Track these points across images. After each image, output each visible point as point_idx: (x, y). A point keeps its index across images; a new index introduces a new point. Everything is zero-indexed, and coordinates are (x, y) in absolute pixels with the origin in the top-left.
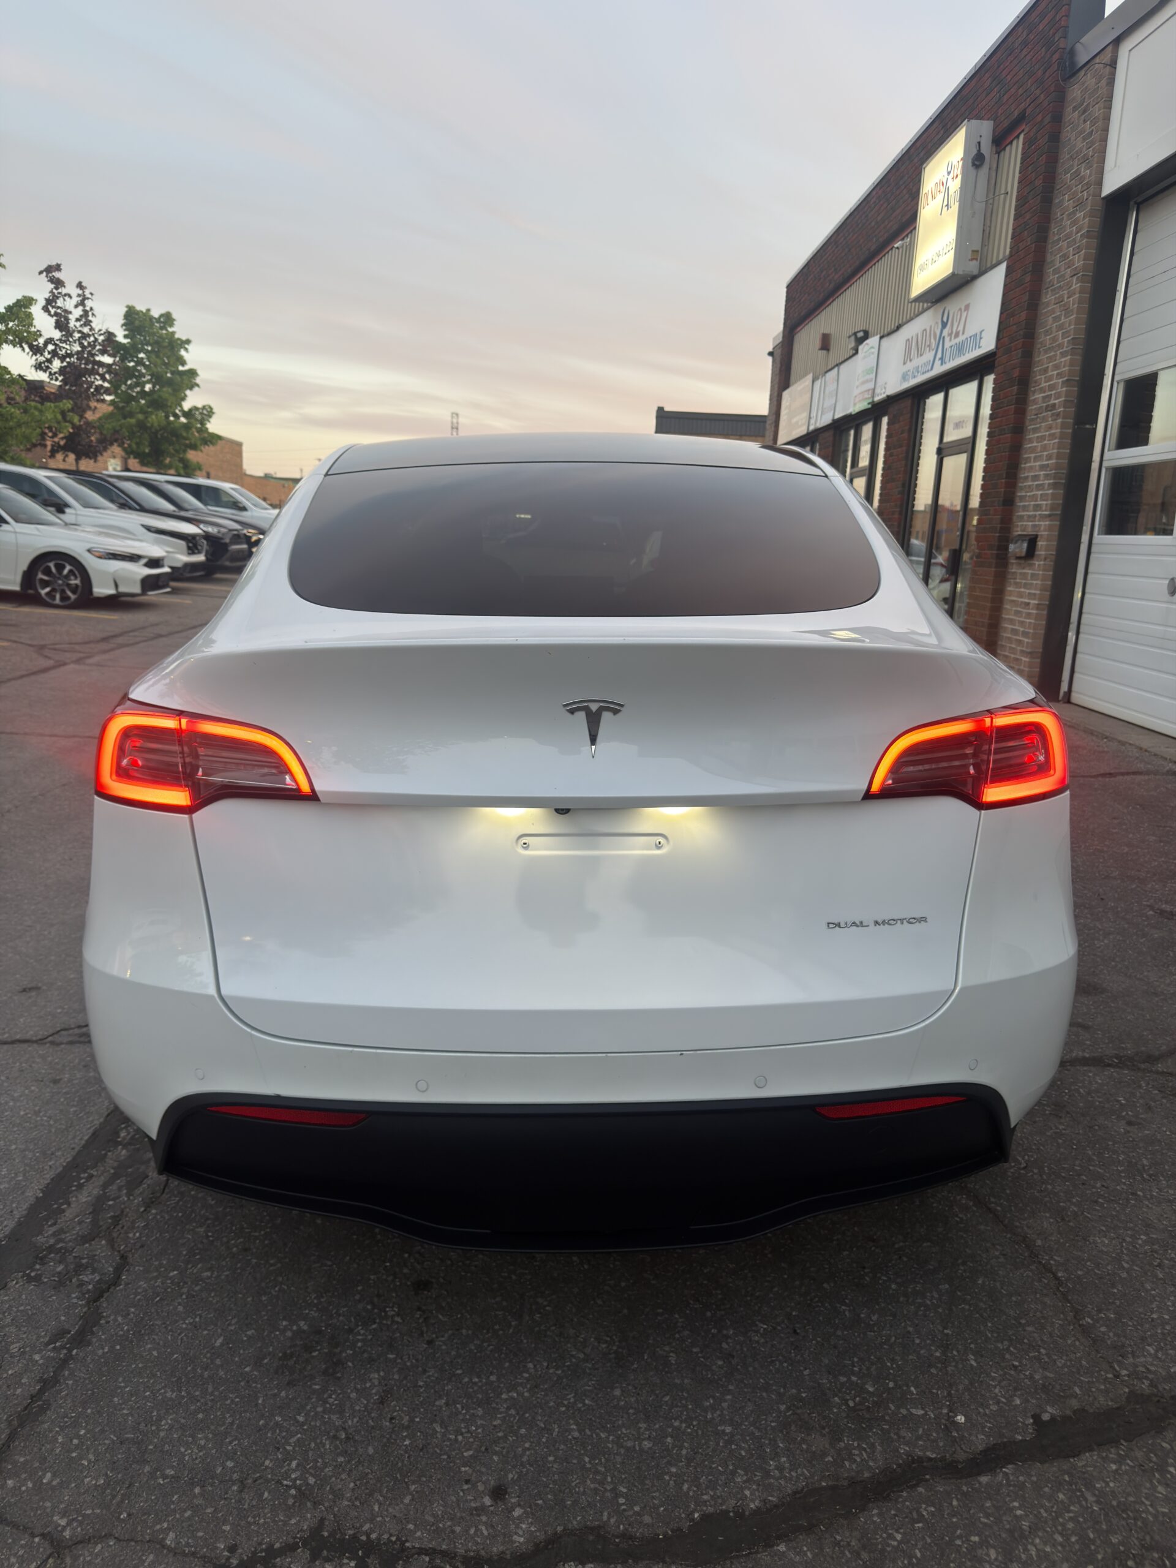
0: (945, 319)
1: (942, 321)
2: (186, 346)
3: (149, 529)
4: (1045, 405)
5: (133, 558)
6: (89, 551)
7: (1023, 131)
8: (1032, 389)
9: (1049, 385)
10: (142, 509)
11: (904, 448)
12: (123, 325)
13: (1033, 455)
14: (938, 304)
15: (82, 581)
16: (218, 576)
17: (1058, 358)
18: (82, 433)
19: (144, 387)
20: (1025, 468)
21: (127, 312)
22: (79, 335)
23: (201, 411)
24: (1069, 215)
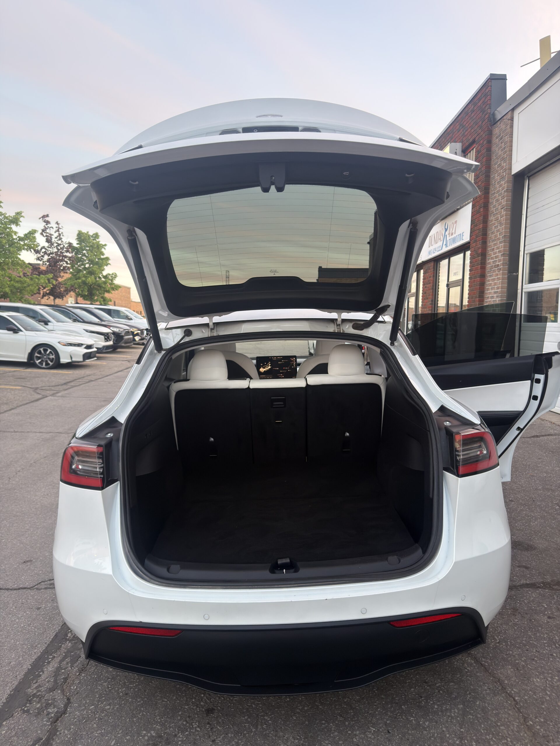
0: (446, 227)
1: (445, 228)
2: (105, 247)
3: (87, 331)
4: (494, 265)
5: (80, 345)
6: (59, 343)
7: (475, 147)
8: (488, 258)
9: (495, 256)
10: (84, 322)
11: (431, 284)
12: (77, 239)
13: (490, 287)
14: (443, 221)
15: (55, 356)
16: (119, 350)
17: (498, 244)
18: (57, 287)
19: (85, 266)
20: (487, 293)
21: (78, 233)
22: (57, 244)
23: (111, 275)
24: (498, 182)
